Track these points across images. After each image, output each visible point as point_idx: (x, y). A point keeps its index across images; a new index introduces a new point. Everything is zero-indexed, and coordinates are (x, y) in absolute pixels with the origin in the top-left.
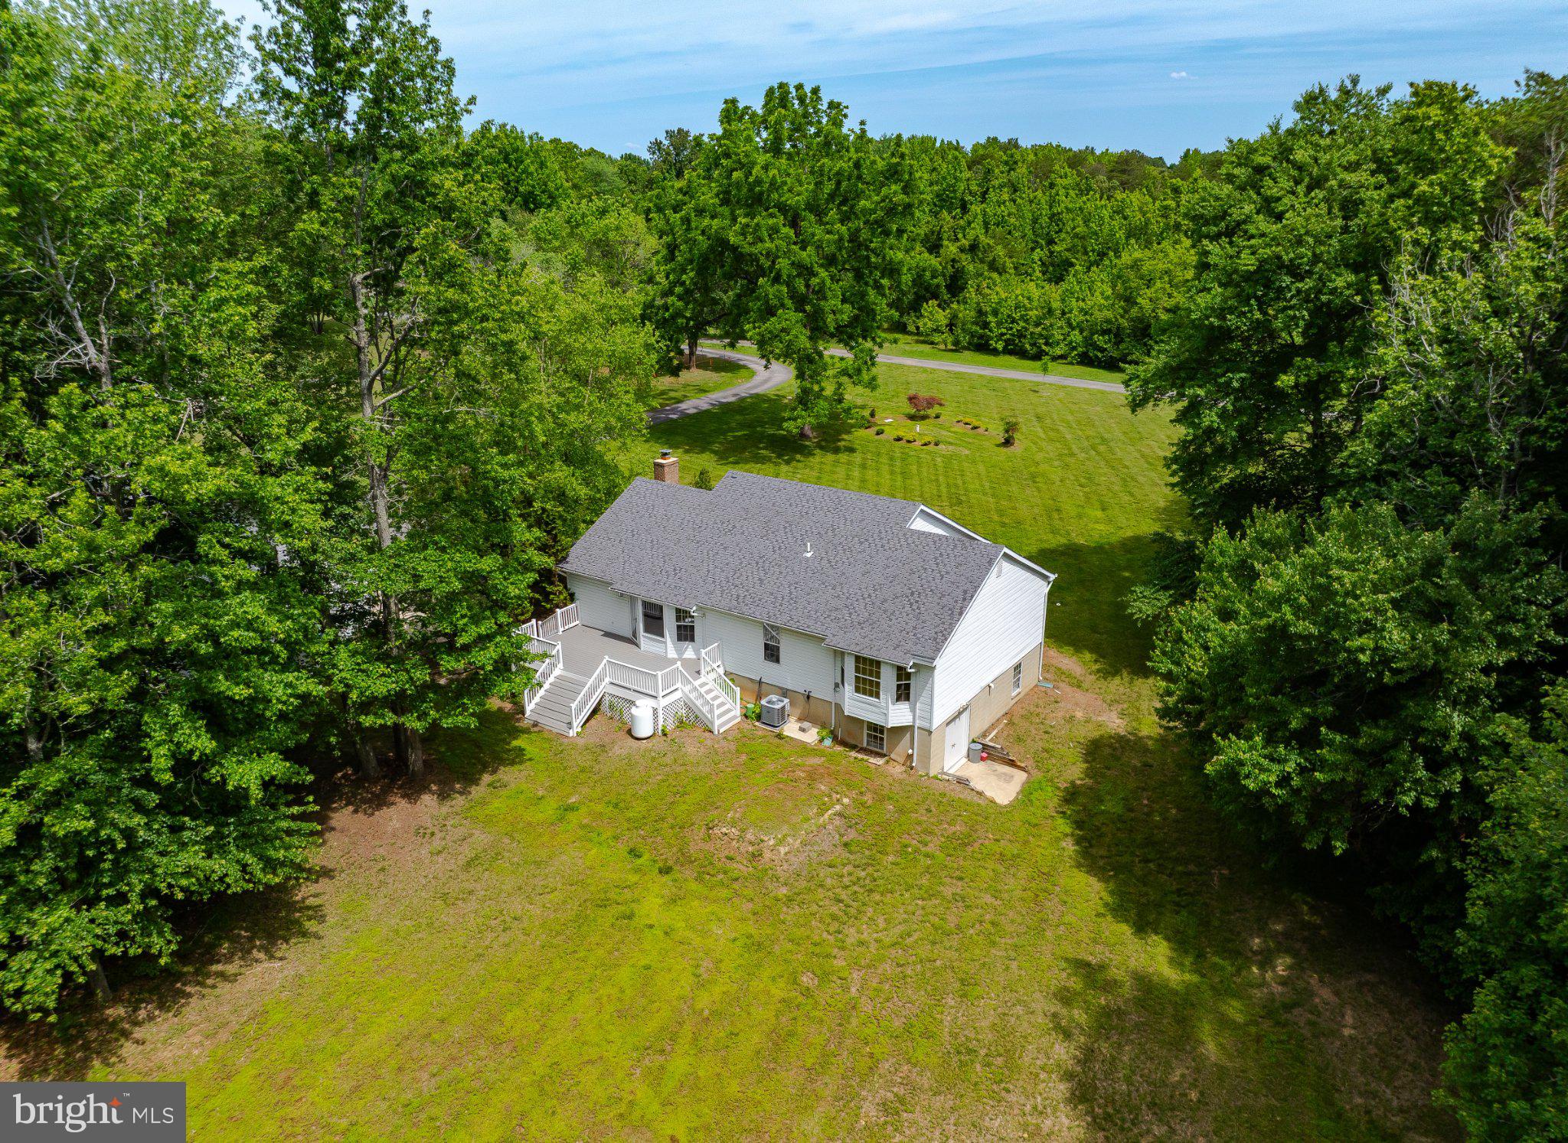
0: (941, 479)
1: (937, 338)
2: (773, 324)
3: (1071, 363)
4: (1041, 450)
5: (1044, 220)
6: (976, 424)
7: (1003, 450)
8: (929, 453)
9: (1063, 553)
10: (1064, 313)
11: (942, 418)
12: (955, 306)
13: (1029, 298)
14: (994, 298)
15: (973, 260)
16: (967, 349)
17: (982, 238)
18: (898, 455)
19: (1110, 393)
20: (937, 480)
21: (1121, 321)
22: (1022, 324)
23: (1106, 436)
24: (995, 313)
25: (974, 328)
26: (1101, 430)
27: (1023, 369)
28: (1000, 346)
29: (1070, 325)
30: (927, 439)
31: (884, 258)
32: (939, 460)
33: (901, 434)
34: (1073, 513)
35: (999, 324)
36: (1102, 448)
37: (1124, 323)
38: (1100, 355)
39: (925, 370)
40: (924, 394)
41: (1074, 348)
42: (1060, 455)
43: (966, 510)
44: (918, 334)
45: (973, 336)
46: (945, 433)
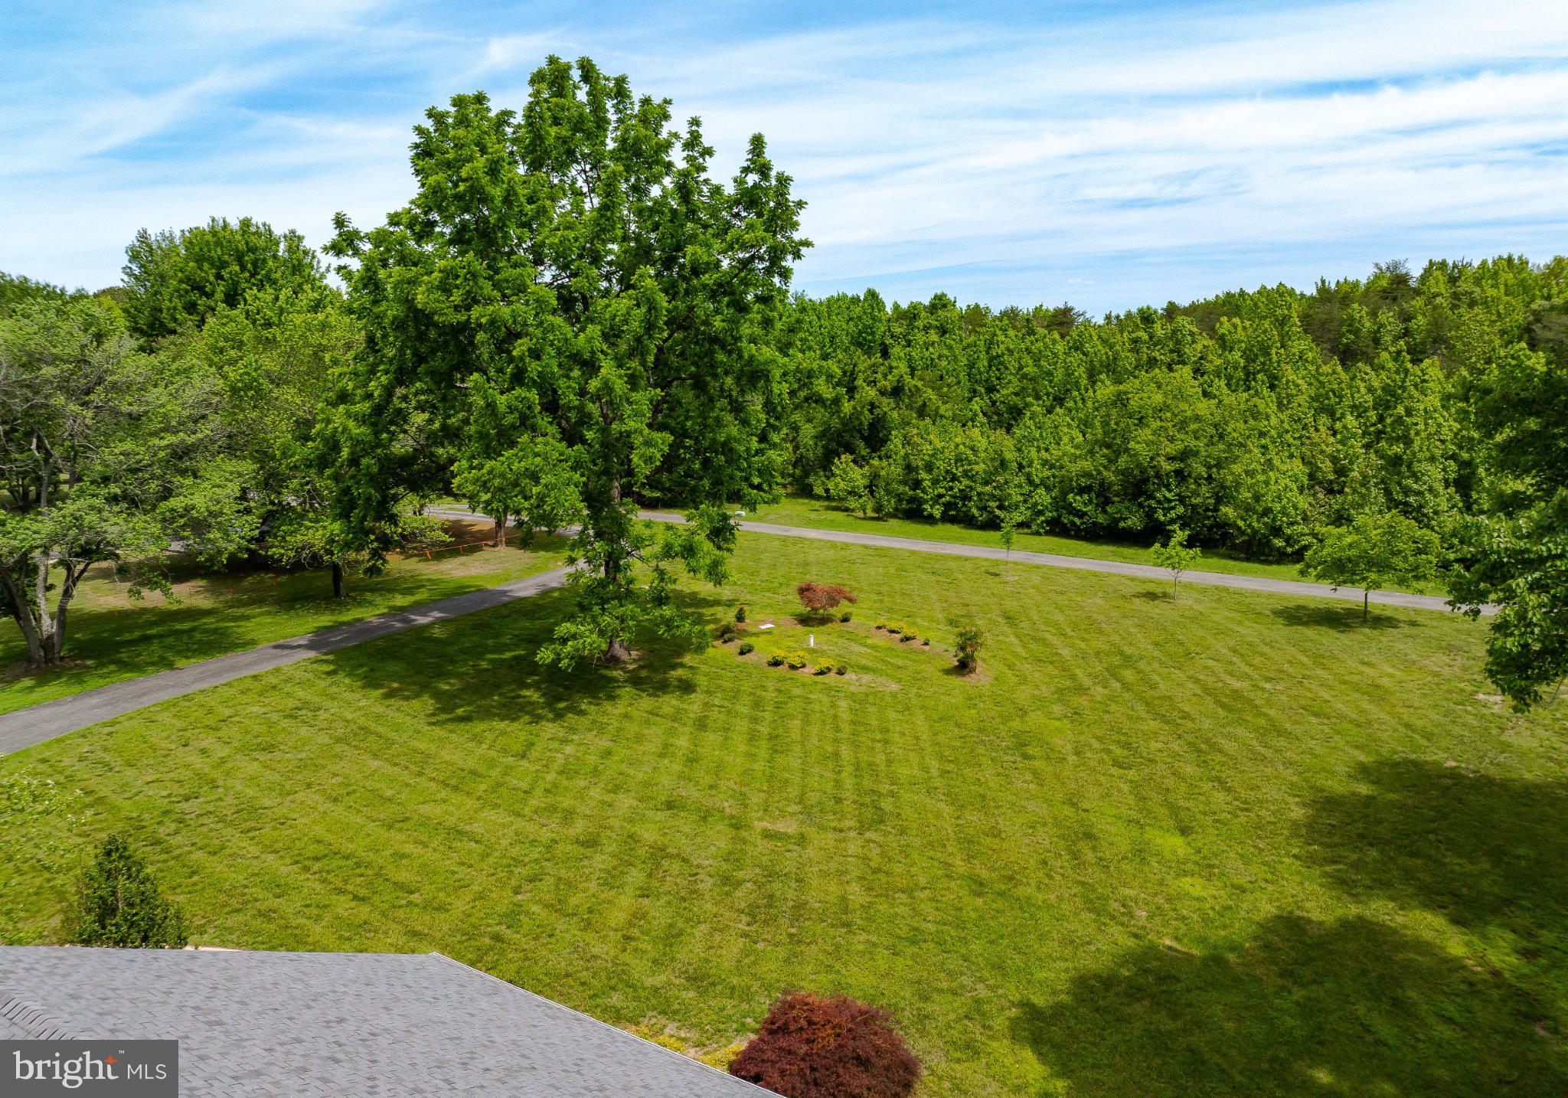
0: (846, 752)
1: (852, 503)
2: (509, 462)
3: (1038, 533)
4: (1023, 680)
5: (983, 363)
6: (908, 631)
7: (956, 681)
8: (827, 689)
9: (1135, 991)
10: (1021, 467)
11: (854, 620)
12: (875, 462)
13: (972, 449)
14: (927, 448)
15: (898, 406)
16: (894, 516)
17: (907, 379)
18: (770, 695)
19: (1109, 575)
20: (836, 755)
21: (1105, 473)
22: (965, 482)
23: (1128, 650)
24: (929, 467)
25: (902, 488)
26: (1116, 638)
27: (972, 542)
28: (937, 512)
29: (1030, 482)
30: (824, 663)
31: (740, 356)
32: (843, 704)
33: (780, 653)
34: (1124, 846)
35: (935, 482)
36: (1129, 675)
37: (1110, 476)
38: (1078, 521)
39: (833, 545)
40: (823, 581)
41: (1041, 513)
42: (1060, 691)
43: (893, 842)
44: (828, 498)
45: (900, 500)
46: (857, 648)
